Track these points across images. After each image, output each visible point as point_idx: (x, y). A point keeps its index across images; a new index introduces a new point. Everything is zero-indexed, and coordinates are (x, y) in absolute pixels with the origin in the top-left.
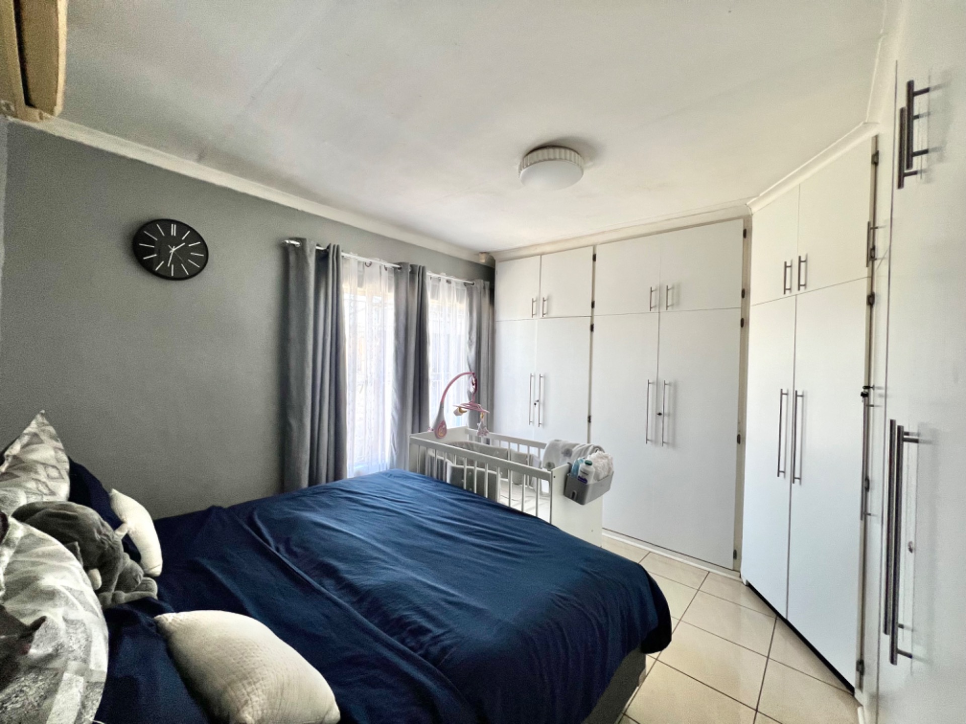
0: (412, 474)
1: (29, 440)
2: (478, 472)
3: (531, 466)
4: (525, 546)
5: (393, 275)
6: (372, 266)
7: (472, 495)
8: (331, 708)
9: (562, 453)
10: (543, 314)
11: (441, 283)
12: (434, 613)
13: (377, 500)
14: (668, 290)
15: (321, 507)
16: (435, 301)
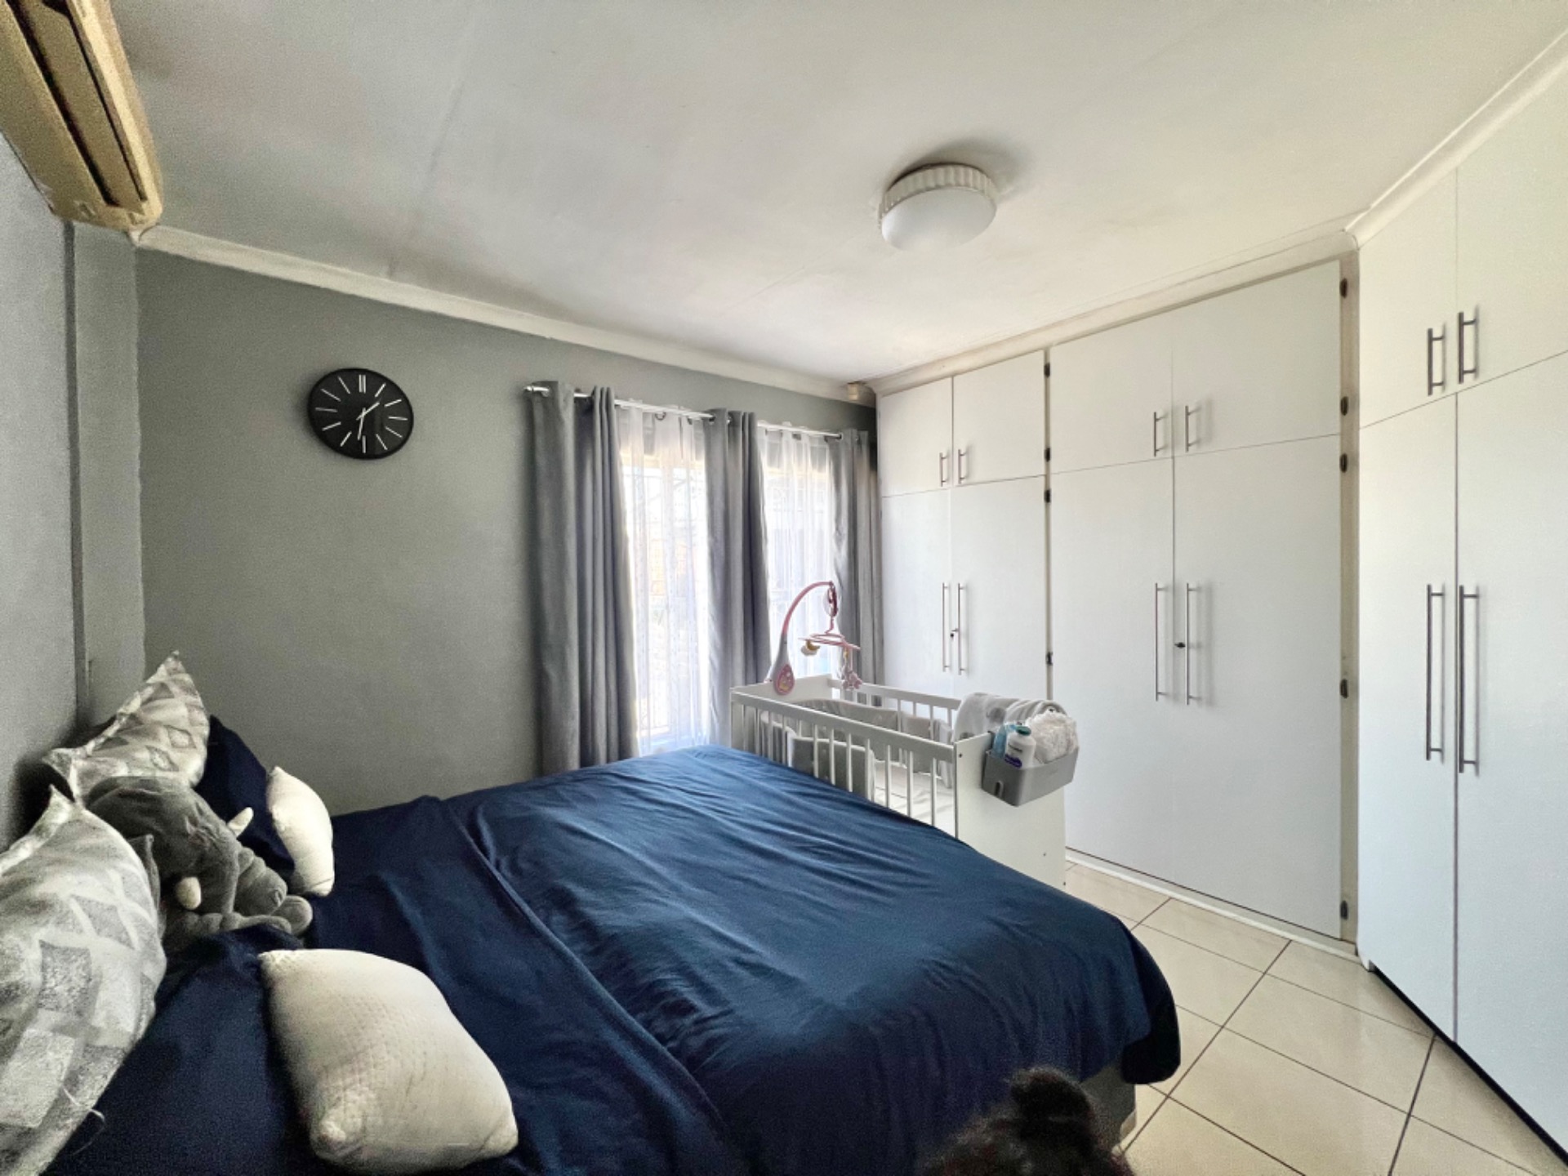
0: (737, 753)
1: (152, 695)
2: (836, 747)
3: (938, 741)
4: (900, 875)
5: (701, 432)
6: (665, 419)
7: (828, 787)
8: (500, 1125)
9: (988, 716)
10: (961, 479)
11: (784, 439)
12: (709, 977)
13: (667, 792)
14: (1188, 414)
15: (578, 800)
16: (775, 469)
